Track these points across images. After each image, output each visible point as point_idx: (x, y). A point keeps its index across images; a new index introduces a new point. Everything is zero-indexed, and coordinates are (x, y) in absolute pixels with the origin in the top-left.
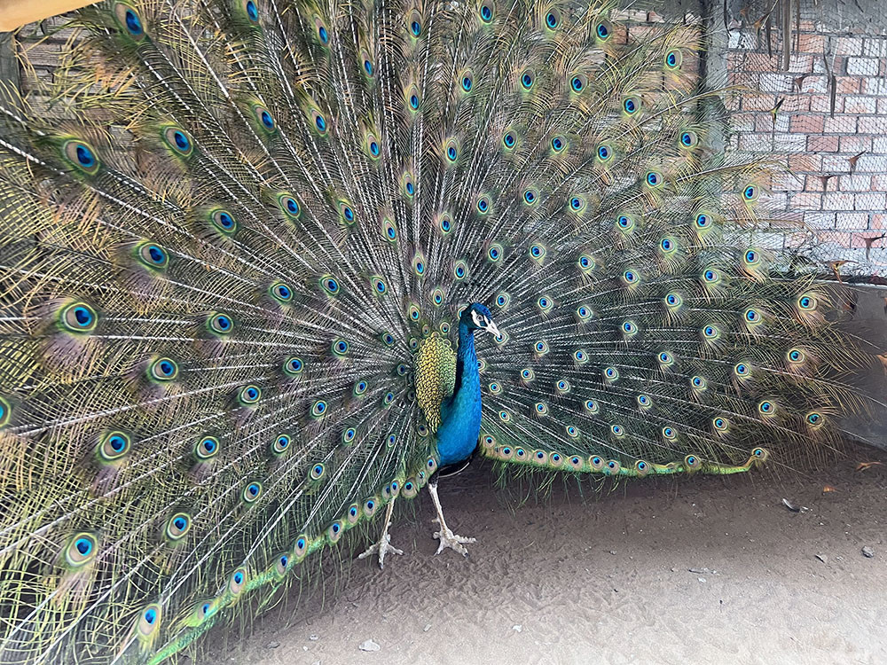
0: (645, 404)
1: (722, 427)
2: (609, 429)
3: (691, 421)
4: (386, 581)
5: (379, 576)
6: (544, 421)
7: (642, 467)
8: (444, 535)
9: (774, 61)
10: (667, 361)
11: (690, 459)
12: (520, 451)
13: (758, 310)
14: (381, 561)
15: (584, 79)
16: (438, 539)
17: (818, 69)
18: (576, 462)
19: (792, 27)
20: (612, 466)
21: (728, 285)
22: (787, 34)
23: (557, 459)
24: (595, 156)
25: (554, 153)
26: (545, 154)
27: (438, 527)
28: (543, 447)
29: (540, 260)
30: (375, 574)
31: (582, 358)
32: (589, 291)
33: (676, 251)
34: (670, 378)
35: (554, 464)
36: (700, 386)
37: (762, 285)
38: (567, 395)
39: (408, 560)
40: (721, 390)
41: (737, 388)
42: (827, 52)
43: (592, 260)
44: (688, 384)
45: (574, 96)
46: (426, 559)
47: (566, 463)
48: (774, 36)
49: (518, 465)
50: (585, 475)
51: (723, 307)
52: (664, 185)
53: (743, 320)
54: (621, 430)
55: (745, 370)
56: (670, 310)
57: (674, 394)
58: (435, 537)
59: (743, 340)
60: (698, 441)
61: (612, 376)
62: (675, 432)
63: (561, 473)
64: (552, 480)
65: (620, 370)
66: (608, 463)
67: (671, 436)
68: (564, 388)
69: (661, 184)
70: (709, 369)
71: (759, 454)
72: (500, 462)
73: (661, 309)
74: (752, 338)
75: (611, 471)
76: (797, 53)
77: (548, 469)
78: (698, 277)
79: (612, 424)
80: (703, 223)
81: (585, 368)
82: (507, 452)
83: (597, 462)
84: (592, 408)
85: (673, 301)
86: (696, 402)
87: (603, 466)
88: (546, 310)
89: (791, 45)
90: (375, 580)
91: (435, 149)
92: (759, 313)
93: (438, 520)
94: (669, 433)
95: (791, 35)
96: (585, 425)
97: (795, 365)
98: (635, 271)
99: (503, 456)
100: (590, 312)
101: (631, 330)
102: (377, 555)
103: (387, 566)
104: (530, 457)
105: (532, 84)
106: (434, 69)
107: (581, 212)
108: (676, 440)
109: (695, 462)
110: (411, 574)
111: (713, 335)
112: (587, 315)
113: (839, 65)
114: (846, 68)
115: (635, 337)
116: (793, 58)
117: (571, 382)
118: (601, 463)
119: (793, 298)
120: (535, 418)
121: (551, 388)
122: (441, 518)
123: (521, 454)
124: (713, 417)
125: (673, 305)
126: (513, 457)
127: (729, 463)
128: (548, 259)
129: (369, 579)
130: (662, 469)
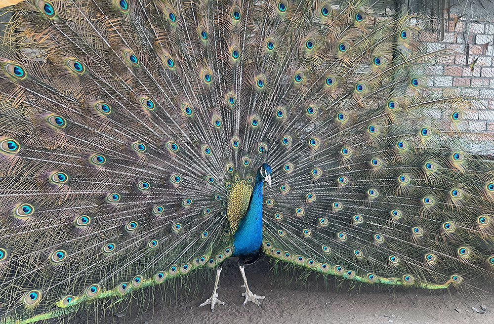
0: (379, 240)
1: (432, 259)
2: (352, 252)
3: (410, 254)
4: (215, 319)
5: (211, 316)
6: (308, 240)
7: (372, 278)
8: (248, 295)
9: (435, 35)
10: (397, 215)
11: (407, 277)
12: (287, 254)
13: (460, 190)
14: (212, 308)
15: (347, 45)
16: (245, 296)
17: (460, 40)
18: (324, 267)
19: (446, 16)
20: (350, 274)
21: (440, 173)
22: (443, 20)
23: (312, 263)
24: (354, 89)
25: (327, 86)
26: (322, 87)
27: (244, 290)
28: (304, 255)
29: (316, 147)
30: (209, 315)
31: (338, 207)
32: (346, 169)
33: (407, 149)
34: (398, 226)
35: (309, 266)
36: (418, 233)
37: (462, 175)
38: (326, 227)
39: (227, 308)
40: (432, 237)
41: (444, 238)
42: (464, 31)
43: (350, 150)
44: (410, 231)
45: (340, 54)
46: (237, 307)
47: (318, 266)
48: (435, 22)
49: (285, 263)
50: (331, 276)
51: (436, 187)
52: (400, 109)
53: (449, 195)
54: (361, 253)
55: (450, 227)
56: (401, 185)
57: (400, 236)
58: (243, 295)
59: (448, 209)
60: (413, 267)
61: (358, 220)
62: (398, 259)
63: (314, 272)
64: (307, 275)
65: (365, 218)
66: (347, 272)
67: (395, 261)
68: (324, 223)
69: (397, 108)
70: (425, 224)
71: (456, 279)
72: (274, 259)
73: (395, 183)
74: (455, 207)
75: (348, 277)
76: (448, 32)
77: (305, 268)
78: (421, 167)
79: (354, 249)
80: (425, 133)
81: (340, 213)
82: (279, 253)
83: (340, 269)
84: (342, 238)
85: (403, 180)
86: (414, 243)
87: (344, 273)
88: (317, 177)
89: (445, 27)
90: (209, 318)
91: (249, 80)
92: (461, 192)
93: (245, 286)
94: (394, 260)
95: (445, 21)
96: (335, 247)
97: (482, 226)
98: (379, 160)
99: (276, 255)
100: (346, 180)
101: (374, 194)
102: (210, 305)
103: (216, 311)
104: (294, 259)
105: (313, 47)
106: (249, 38)
107: (344, 121)
108: (398, 264)
109: (409, 280)
110: (229, 315)
111: (430, 202)
112: (344, 182)
113: (471, 38)
114: (475, 41)
115: (376, 199)
116: (446, 34)
117: (330, 221)
118: (342, 270)
119: (483, 185)
120: (303, 237)
121: (315, 222)
122: (246, 285)
123: (287, 256)
124: (425, 253)
125: (404, 182)
126: (283, 257)
127: (434, 282)
128: (321, 147)
129: (206, 318)
130: (385, 281)
